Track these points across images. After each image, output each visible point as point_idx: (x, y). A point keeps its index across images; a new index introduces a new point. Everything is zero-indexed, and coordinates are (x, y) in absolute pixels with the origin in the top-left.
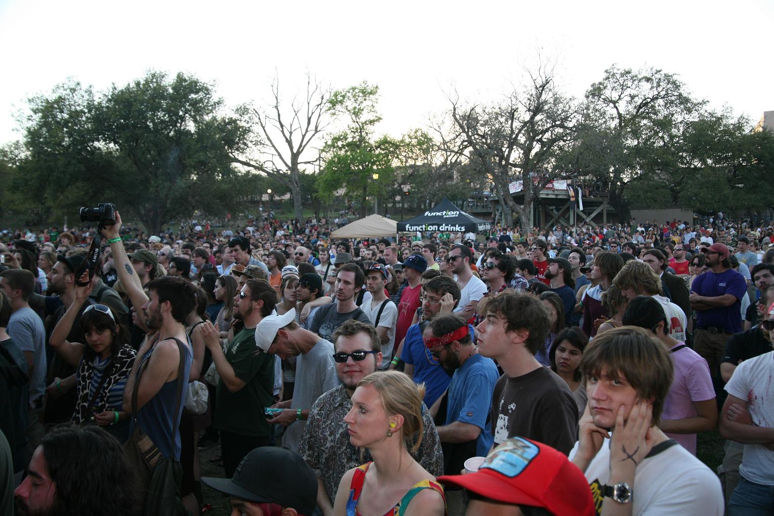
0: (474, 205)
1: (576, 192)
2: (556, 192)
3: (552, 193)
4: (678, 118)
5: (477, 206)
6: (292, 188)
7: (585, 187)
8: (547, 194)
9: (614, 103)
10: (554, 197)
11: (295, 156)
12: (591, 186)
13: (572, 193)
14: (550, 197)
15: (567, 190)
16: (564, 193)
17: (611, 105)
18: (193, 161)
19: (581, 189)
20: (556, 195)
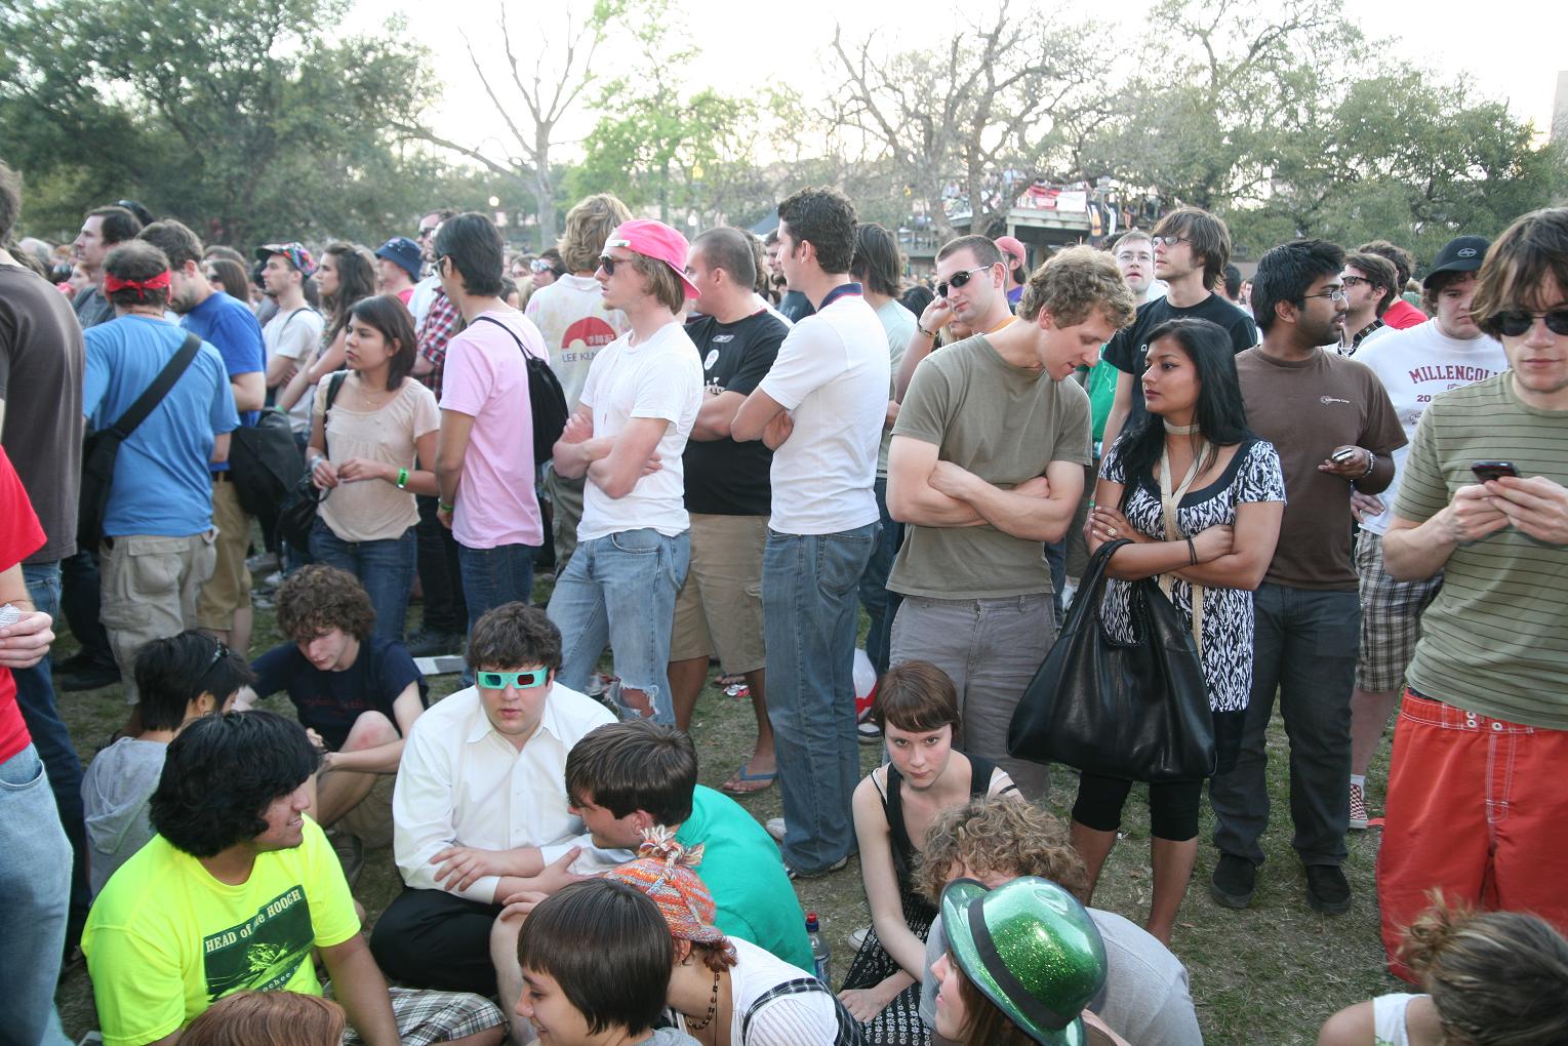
0: (909, 241)
1: (1106, 218)
2: (1063, 217)
3: (1055, 217)
4: (1336, 71)
5: (917, 243)
6: (537, 195)
7: (1123, 209)
8: (1045, 221)
9: (1204, 34)
10: (1058, 226)
11: (544, 128)
12: (1135, 207)
13: (1096, 220)
14: (1049, 225)
15: (1086, 213)
16: (1079, 218)
17: (1198, 39)
18: (288, 123)
19: (1117, 212)
20: (1063, 222)
